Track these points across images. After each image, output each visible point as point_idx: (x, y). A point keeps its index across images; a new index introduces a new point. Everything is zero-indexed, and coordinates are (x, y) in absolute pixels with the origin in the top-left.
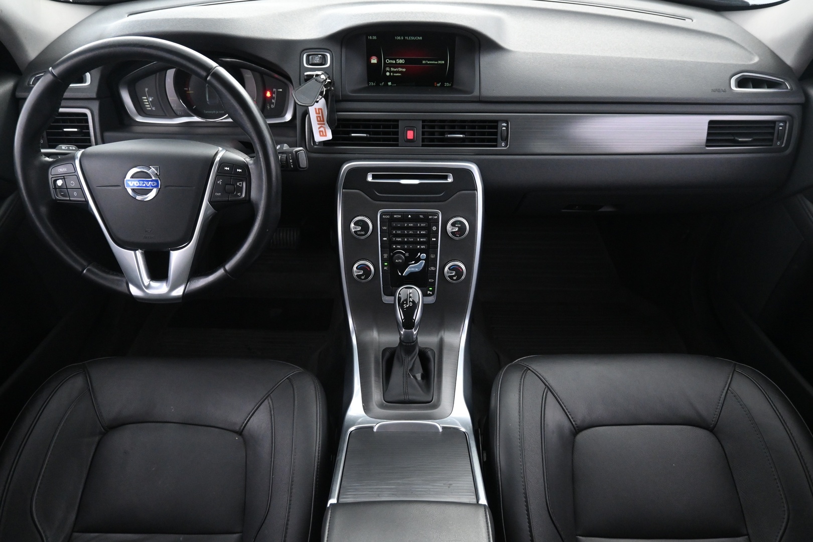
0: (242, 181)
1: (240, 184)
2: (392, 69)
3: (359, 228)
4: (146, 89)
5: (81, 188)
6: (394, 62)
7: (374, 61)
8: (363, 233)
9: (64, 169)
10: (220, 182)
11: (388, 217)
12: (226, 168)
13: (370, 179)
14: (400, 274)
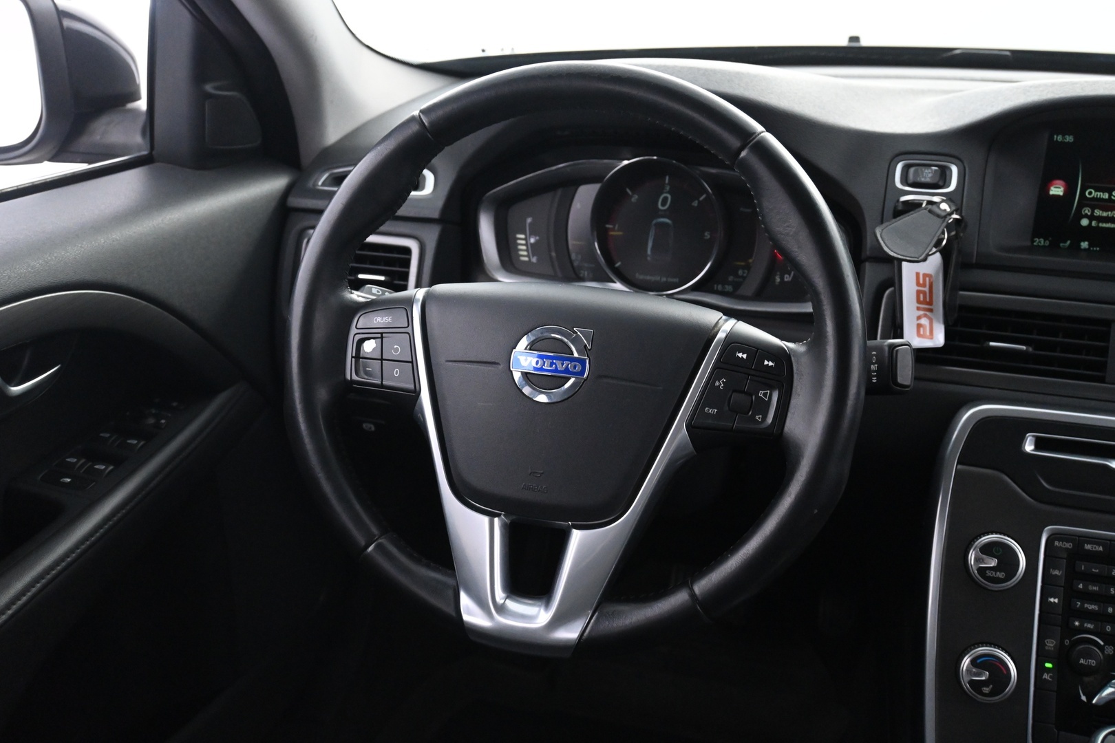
0: (772, 388)
1: (765, 395)
2: (1098, 213)
3: (993, 563)
4: (529, 220)
5: (413, 362)
6: (1106, 196)
7: (1057, 190)
8: (1000, 575)
9: (385, 318)
10: (720, 383)
11: (1068, 545)
12: (740, 355)
13: (1029, 447)
14: (1084, 698)
